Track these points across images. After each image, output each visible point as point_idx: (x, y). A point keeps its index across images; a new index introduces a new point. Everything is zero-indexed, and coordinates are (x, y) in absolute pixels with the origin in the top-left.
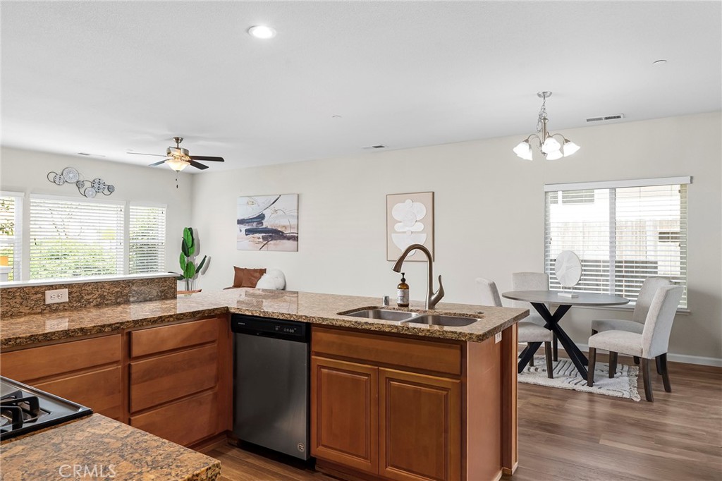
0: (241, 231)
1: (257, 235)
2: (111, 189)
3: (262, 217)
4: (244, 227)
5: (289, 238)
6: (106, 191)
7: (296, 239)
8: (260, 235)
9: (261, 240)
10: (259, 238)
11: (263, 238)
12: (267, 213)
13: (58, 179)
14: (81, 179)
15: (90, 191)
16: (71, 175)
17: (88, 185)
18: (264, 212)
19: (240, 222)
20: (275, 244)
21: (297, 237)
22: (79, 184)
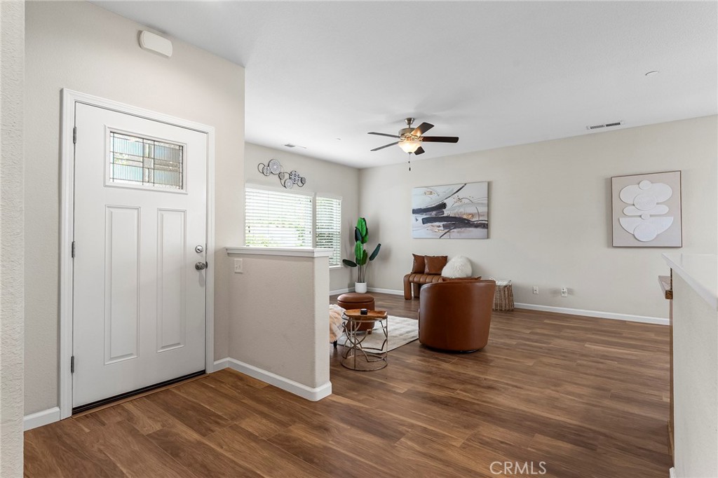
0: (417, 220)
1: (437, 224)
2: (302, 181)
3: (443, 206)
4: (420, 217)
5: (477, 226)
6: (300, 184)
7: (485, 226)
8: (441, 224)
9: (442, 228)
10: (439, 226)
11: (444, 226)
12: (449, 202)
13: (266, 170)
14: (282, 171)
15: (289, 183)
16: (275, 167)
17: (287, 176)
18: (445, 201)
19: (415, 212)
20: (458, 232)
21: (487, 225)
22: (280, 176)
